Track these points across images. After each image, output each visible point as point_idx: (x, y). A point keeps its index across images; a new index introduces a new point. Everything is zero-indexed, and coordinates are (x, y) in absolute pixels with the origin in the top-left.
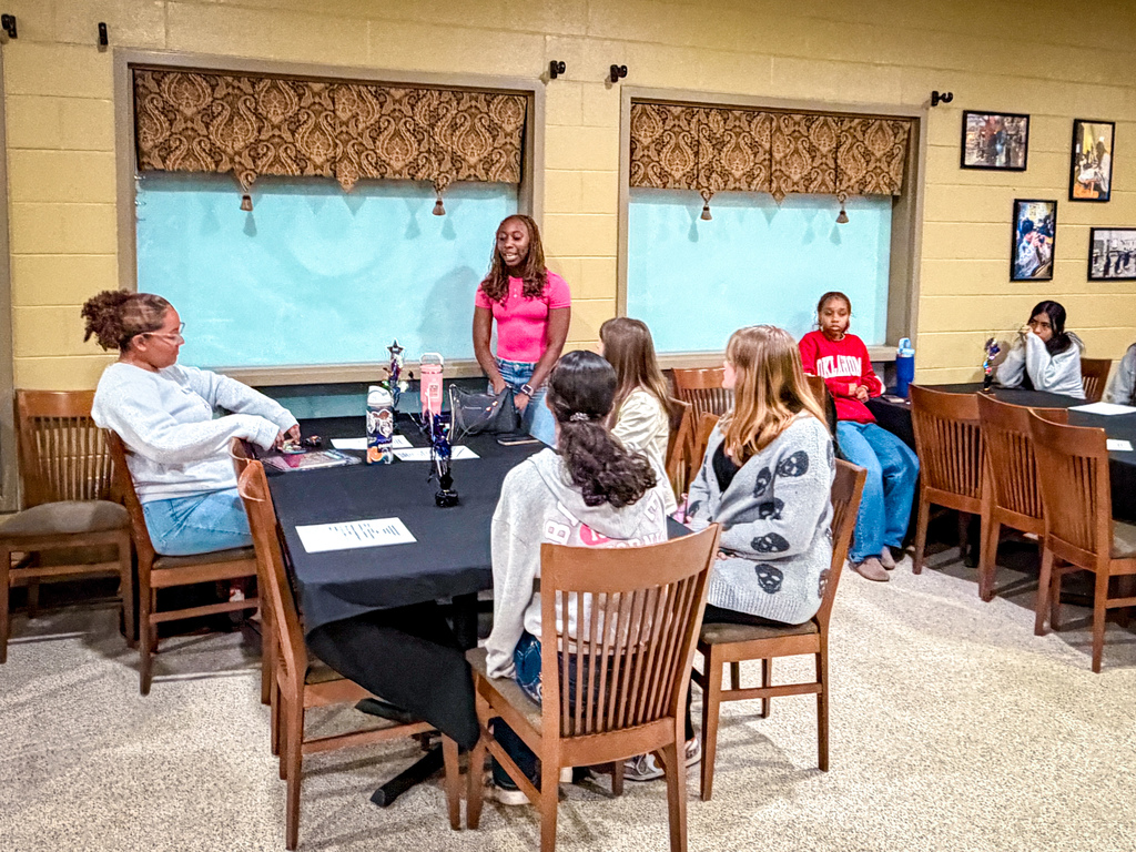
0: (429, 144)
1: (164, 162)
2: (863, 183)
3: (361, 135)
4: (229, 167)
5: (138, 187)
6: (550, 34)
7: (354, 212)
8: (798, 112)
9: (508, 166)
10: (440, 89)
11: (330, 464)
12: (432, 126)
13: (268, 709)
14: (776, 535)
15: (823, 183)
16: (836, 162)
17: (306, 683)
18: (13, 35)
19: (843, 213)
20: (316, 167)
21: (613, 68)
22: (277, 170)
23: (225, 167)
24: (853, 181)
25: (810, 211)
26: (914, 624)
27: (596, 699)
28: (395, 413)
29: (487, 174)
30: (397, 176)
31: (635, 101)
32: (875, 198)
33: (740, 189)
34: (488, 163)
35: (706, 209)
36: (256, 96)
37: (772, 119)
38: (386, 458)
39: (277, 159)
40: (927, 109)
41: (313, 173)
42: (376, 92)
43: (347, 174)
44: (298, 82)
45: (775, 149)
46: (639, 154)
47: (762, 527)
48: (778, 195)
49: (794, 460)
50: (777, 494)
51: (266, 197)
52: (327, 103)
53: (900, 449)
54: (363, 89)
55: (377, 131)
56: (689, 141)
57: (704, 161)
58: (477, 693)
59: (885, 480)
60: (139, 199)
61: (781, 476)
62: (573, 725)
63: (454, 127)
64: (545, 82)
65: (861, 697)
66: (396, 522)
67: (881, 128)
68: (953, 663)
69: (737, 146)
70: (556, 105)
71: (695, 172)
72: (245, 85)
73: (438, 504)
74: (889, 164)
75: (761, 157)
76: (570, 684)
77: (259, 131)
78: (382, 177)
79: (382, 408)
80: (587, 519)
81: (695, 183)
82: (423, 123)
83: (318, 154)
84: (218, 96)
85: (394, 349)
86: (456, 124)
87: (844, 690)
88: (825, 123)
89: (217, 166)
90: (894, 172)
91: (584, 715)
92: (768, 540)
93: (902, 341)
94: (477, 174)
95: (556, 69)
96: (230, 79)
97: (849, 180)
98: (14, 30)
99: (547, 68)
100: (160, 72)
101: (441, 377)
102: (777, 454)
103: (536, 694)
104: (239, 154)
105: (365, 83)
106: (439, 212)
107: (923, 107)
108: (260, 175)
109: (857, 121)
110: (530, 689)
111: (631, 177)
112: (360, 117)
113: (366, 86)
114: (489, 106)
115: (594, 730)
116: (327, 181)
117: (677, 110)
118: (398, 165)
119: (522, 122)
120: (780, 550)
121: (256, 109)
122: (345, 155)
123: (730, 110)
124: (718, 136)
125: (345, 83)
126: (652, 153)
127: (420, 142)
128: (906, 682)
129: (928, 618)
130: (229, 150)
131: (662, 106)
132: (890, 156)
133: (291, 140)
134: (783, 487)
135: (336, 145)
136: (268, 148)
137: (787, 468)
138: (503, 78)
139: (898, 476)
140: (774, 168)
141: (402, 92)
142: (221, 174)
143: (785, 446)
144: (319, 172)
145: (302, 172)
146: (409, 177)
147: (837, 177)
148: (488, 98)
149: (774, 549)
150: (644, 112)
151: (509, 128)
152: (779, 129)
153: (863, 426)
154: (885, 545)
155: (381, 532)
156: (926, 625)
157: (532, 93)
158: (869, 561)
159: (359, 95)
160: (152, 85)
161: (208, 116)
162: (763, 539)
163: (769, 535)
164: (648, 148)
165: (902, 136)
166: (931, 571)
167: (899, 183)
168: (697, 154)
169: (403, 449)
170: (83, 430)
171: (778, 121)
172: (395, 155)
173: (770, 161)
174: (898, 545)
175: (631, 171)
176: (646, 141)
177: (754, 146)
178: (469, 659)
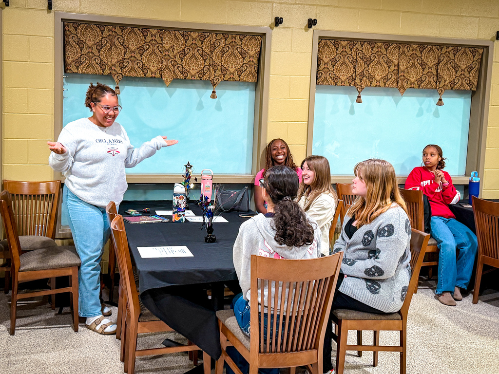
0: (210, 61)
1: (78, 69)
2: (453, 83)
3: (175, 56)
4: (109, 72)
5: (64, 81)
6: (276, 3)
7: (171, 95)
8: (415, 43)
9: (250, 73)
10: (217, 32)
11: (154, 221)
12: (212, 52)
13: (120, 342)
14: (377, 267)
15: (429, 83)
16: (437, 72)
17: (139, 321)
18: (7, 5)
19: (440, 100)
20: (152, 73)
21: (310, 20)
22: (133, 74)
23: (107, 72)
24: (447, 82)
25: (421, 99)
26: (469, 329)
27: (277, 336)
28: (187, 199)
29: (239, 77)
30: (193, 78)
31: (321, 38)
32: (460, 92)
33: (379, 86)
34: (240, 71)
35: (359, 97)
36: (124, 36)
37: (400, 48)
38: (182, 219)
39: (133, 69)
40: (494, 41)
41: (150, 76)
42: (183, 34)
43: (167, 76)
44: (144, 29)
45: (401, 63)
46: (322, 67)
47: (369, 263)
48: (402, 90)
49: (386, 228)
50: (378, 246)
51: (127, 88)
52: (158, 39)
53: (468, 233)
54: (177, 33)
55: (183, 54)
56: (351, 60)
57: (359, 71)
58: (221, 333)
59: (458, 250)
60: (65, 87)
61: (379, 236)
62: (265, 348)
63: (223, 52)
64: (272, 29)
65: (430, 361)
66: (185, 248)
67: (465, 52)
68: (486, 349)
69: (379, 62)
70: (278, 40)
71: (354, 77)
72: (118, 31)
73: (206, 241)
74: (469, 72)
75: (392, 69)
76: (264, 327)
77: (124, 54)
78: (185, 79)
79: (180, 194)
80: (278, 251)
81: (353, 82)
82: (207, 51)
83: (153, 66)
84: (105, 36)
85: (188, 166)
86: (224, 51)
87: (421, 357)
88: (432, 49)
89: (103, 71)
90: (473, 77)
91: (271, 344)
92: (373, 269)
93: (473, 173)
94: (234, 77)
95: (278, 21)
96: (111, 27)
97: (445, 81)
98: (8, 2)
99: (273, 21)
100: (77, 23)
101: (211, 182)
102: (377, 225)
103: (248, 332)
104: (114, 65)
105: (178, 29)
106: (213, 96)
107: (491, 40)
108: (124, 77)
109: (450, 48)
110: (245, 330)
111: (317, 79)
112: (175, 47)
113: (179, 31)
114: (241, 41)
115: (276, 351)
116: (157, 80)
117: (344, 43)
118: (193, 72)
119: (259, 50)
120: (379, 275)
121: (123, 43)
122: (167, 67)
123: (375, 43)
124: (368, 57)
125: (169, 29)
126: (330, 67)
127: (205, 60)
128: (457, 356)
129: (477, 327)
130: (109, 63)
131: (336, 41)
132: (470, 68)
133: (140, 58)
134: (381, 242)
135: (162, 61)
136: (129, 63)
137: (382, 232)
138: (249, 27)
139: (466, 248)
140: (399, 75)
141: (197, 34)
142: (105, 75)
143: (382, 221)
144: (153, 75)
145: (145, 75)
146: (199, 78)
147: (437, 80)
148: (241, 37)
149: (376, 274)
150: (326, 44)
151: (252, 53)
152: (404, 53)
153: (447, 220)
154: (456, 286)
155: (177, 251)
156: (474, 330)
157: (265, 34)
158: (445, 294)
159: (175, 36)
160: (72, 30)
161: (99, 46)
162: (371, 269)
163: (373, 267)
164: (327, 64)
165: (477, 57)
166: (484, 303)
167: (476, 83)
168: (355, 67)
169: (191, 216)
170: (34, 201)
171: (404, 48)
172: (192, 67)
173: (398, 70)
174: (465, 287)
175: (317, 77)
176: (326, 60)
177: (389, 62)
178: (217, 315)
